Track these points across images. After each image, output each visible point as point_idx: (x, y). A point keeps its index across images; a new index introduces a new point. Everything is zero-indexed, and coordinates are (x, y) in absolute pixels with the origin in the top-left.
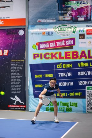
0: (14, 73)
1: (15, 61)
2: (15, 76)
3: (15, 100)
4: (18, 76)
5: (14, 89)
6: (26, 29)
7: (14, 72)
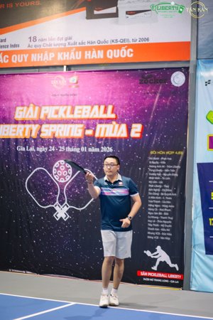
0: (157, 186)
1: (159, 153)
2: (157, 192)
3: (156, 259)
4: (165, 194)
5: (155, 227)
6: (191, 71)
7: (155, 182)
